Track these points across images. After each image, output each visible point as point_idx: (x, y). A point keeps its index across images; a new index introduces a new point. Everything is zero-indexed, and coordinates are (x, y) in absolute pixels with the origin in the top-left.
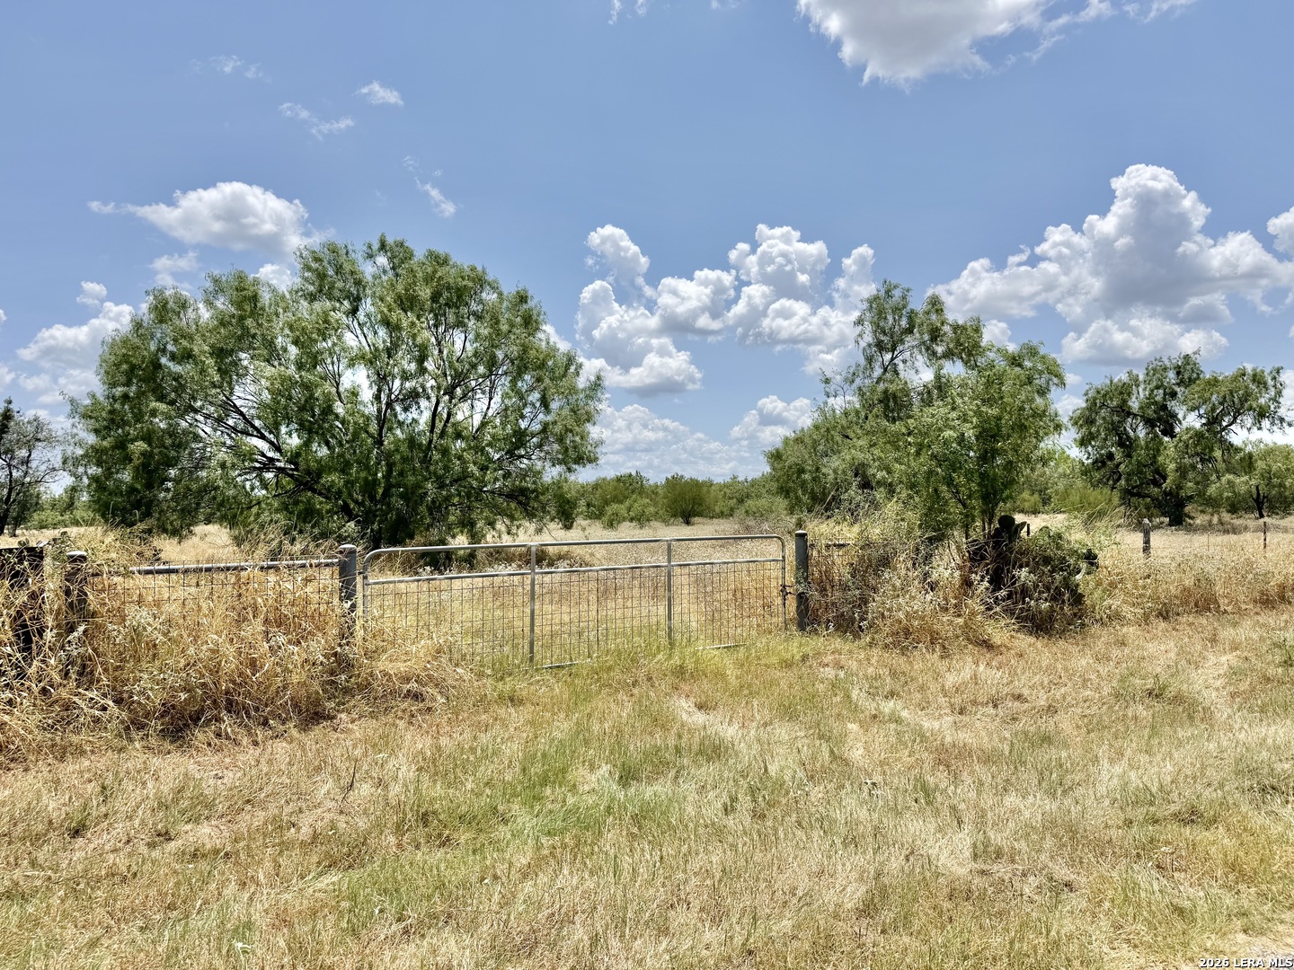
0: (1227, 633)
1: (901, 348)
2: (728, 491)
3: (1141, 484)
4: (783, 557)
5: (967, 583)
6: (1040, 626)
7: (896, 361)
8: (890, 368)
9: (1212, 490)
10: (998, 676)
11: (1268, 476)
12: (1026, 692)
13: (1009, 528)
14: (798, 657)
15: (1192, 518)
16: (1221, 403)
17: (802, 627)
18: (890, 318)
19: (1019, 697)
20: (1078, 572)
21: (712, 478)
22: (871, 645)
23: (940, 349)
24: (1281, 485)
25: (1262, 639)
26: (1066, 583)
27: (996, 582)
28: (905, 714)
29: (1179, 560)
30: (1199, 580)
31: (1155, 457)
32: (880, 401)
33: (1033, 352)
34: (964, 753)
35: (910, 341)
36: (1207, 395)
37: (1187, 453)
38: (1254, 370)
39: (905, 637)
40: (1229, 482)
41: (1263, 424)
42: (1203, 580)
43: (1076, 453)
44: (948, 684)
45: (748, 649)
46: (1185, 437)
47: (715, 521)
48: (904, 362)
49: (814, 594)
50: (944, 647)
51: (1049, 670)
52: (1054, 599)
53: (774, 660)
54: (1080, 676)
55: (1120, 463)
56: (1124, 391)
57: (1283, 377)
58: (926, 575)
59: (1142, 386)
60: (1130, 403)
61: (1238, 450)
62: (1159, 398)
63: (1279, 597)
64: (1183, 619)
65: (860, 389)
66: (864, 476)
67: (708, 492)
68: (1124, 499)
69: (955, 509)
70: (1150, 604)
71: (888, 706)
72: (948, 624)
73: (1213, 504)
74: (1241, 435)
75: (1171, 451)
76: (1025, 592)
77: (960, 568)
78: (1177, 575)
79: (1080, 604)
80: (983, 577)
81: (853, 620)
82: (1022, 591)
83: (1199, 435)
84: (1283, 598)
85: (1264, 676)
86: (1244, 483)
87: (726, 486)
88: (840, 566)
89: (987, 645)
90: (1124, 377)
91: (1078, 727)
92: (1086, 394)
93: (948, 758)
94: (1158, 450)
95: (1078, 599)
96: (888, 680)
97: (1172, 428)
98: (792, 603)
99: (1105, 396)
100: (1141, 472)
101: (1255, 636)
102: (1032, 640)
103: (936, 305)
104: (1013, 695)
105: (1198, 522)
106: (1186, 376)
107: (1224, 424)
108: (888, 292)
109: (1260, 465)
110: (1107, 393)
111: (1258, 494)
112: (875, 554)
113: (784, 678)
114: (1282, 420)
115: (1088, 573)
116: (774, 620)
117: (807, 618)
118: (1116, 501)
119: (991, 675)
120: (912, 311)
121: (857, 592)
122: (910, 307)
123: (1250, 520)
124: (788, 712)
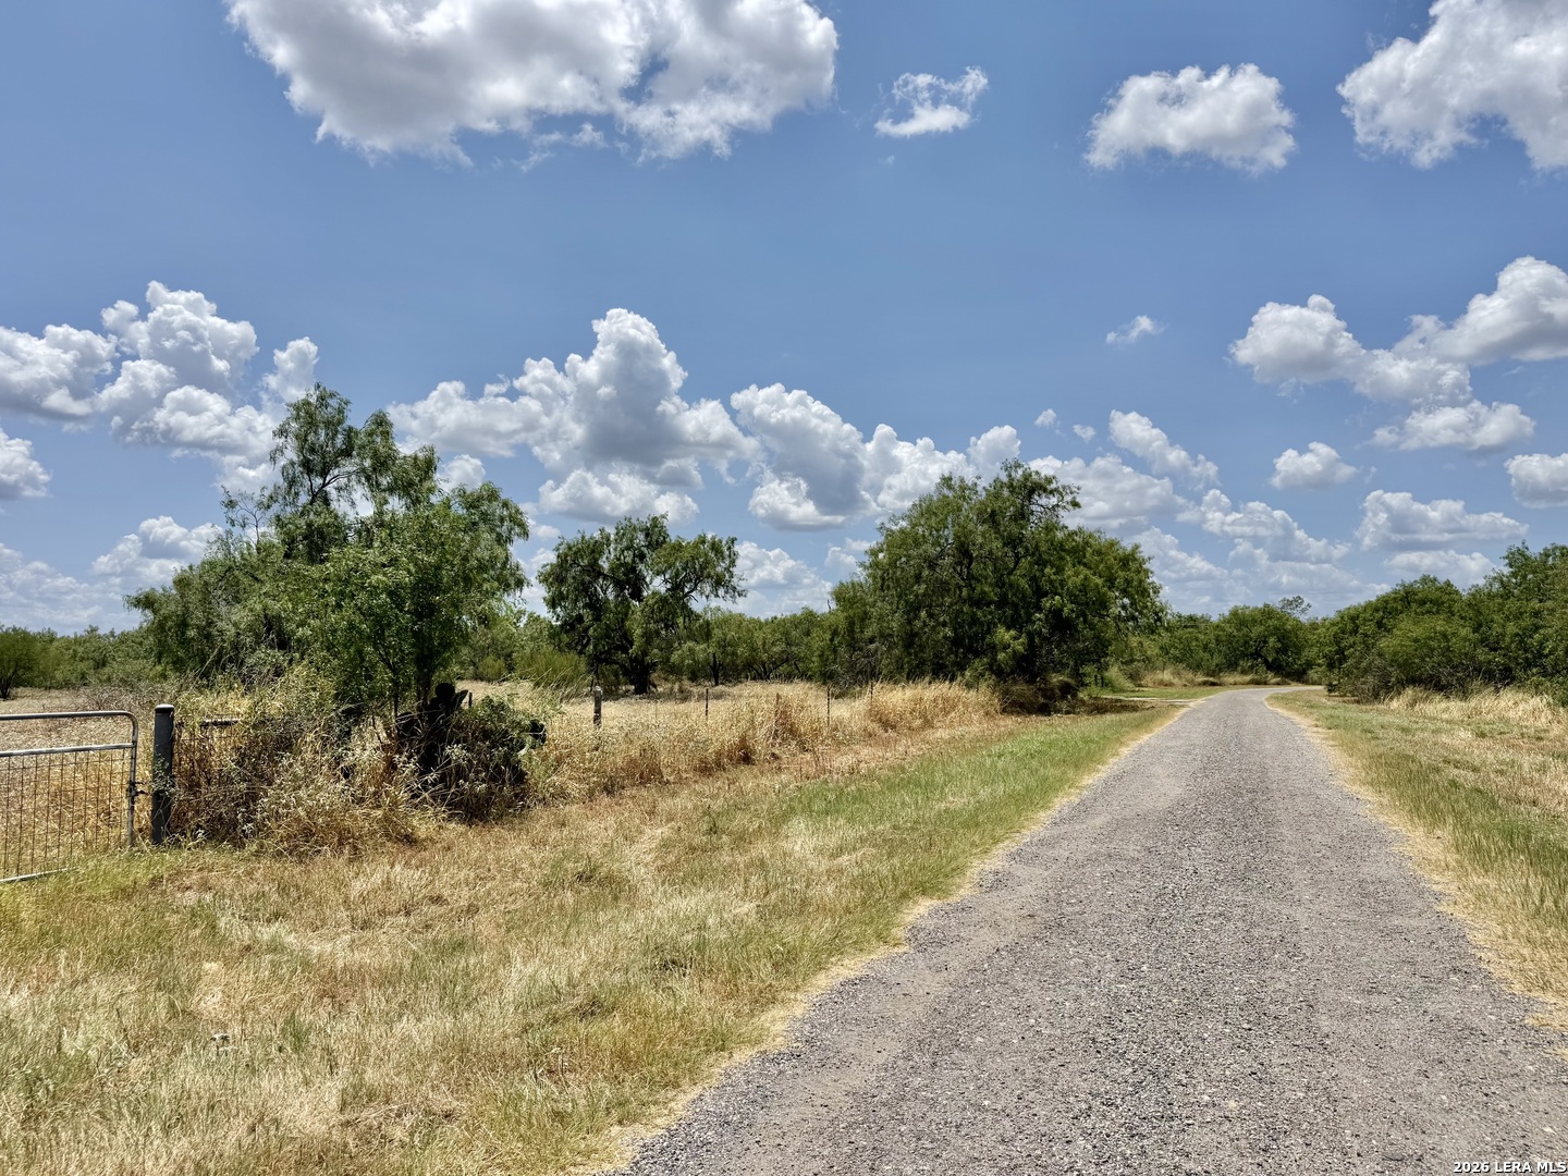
0: (665, 804)
1: (336, 472)
2: (80, 650)
3: (610, 649)
4: (135, 742)
5: (392, 766)
6: (474, 812)
7: (328, 488)
8: (320, 497)
9: (675, 657)
10: (416, 877)
11: (723, 644)
12: (446, 893)
13: (449, 698)
14: (145, 881)
15: (655, 686)
16: (684, 569)
17: (157, 838)
18: (322, 433)
19: (437, 900)
20: (522, 747)
21: (53, 629)
22: (257, 854)
23: (385, 481)
24: (734, 654)
25: (696, 808)
26: (507, 759)
27: (427, 762)
28: (291, 939)
29: (626, 729)
30: (644, 750)
31: (623, 621)
32: (305, 538)
33: (493, 496)
34: (356, 977)
35: (349, 466)
36: (672, 559)
37: (652, 618)
38: (713, 538)
39: (307, 839)
40: (690, 649)
41: (719, 592)
42: (648, 751)
43: (544, 612)
44: (354, 894)
45: (62, 877)
46: (651, 602)
47: (55, 693)
48: (339, 489)
49: (179, 793)
50: (356, 848)
51: (476, 865)
52: (493, 779)
53: (105, 890)
54: (512, 866)
55: (589, 627)
56: (595, 549)
57: (736, 548)
58: (339, 760)
59: (613, 546)
60: (600, 563)
61: (698, 617)
62: (629, 560)
63: (716, 764)
64: (627, 792)
65: (278, 518)
66: (280, 633)
67: (44, 650)
68: (592, 665)
69: (383, 677)
70: (595, 779)
71: (266, 933)
72: (363, 818)
73: (674, 671)
74: (701, 602)
75: (638, 615)
76: (460, 773)
77: (385, 748)
78: (624, 747)
79: (523, 783)
80: (409, 758)
81: (235, 823)
82: (457, 773)
83: (663, 601)
84: (719, 765)
85: (690, 845)
86: (702, 650)
87: (77, 641)
88: (223, 752)
89: (410, 840)
90: (597, 535)
91: (499, 926)
92: (558, 549)
93: (335, 987)
94: (626, 614)
95: (520, 777)
96: (275, 897)
97: (640, 591)
98: (144, 808)
99: (575, 553)
100: (608, 637)
101: (690, 806)
102: (462, 828)
103: (381, 423)
104: (431, 898)
105: (660, 689)
106: (654, 538)
107: (686, 590)
108: (322, 398)
109: (717, 633)
110: (579, 550)
111: (715, 662)
112: (273, 732)
113: (115, 916)
114: (734, 589)
115: (533, 747)
116: (114, 833)
117: (165, 824)
118: (583, 667)
119: (406, 875)
120: (350, 429)
121: (243, 786)
122: (348, 423)
123: (706, 686)
124: (115, 960)
